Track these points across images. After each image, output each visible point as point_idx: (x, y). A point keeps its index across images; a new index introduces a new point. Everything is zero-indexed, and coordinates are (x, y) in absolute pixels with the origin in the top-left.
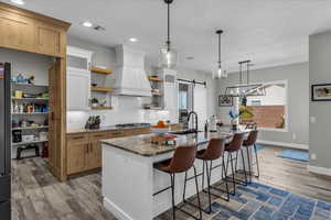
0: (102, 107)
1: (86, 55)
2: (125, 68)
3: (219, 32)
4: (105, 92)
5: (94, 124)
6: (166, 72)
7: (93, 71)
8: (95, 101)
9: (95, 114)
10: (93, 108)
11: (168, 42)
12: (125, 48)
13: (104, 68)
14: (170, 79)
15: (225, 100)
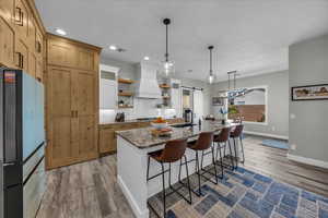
0: (126, 106)
1: (115, 70)
2: (142, 80)
3: (211, 48)
4: (129, 96)
6: (173, 81)
7: (120, 82)
8: (122, 102)
9: (121, 111)
10: (120, 107)
11: (167, 55)
12: (142, 65)
13: (128, 79)
14: (176, 86)
15: (217, 101)
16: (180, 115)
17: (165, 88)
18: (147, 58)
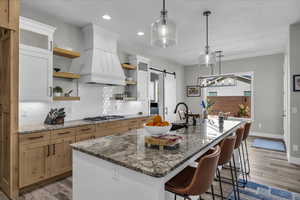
1: (48, 31)
2: (94, 51)
3: (207, 13)
4: (70, 79)
5: (57, 118)
6: (140, 59)
7: (55, 53)
8: (58, 89)
10: (55, 99)
12: (95, 27)
13: (69, 49)
14: (143, 66)
15: (192, 91)
16: (147, 111)
17: (128, 69)
18: (107, 17)
